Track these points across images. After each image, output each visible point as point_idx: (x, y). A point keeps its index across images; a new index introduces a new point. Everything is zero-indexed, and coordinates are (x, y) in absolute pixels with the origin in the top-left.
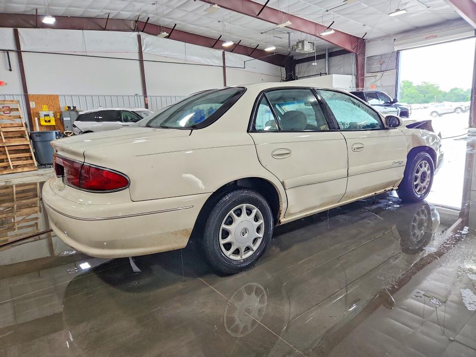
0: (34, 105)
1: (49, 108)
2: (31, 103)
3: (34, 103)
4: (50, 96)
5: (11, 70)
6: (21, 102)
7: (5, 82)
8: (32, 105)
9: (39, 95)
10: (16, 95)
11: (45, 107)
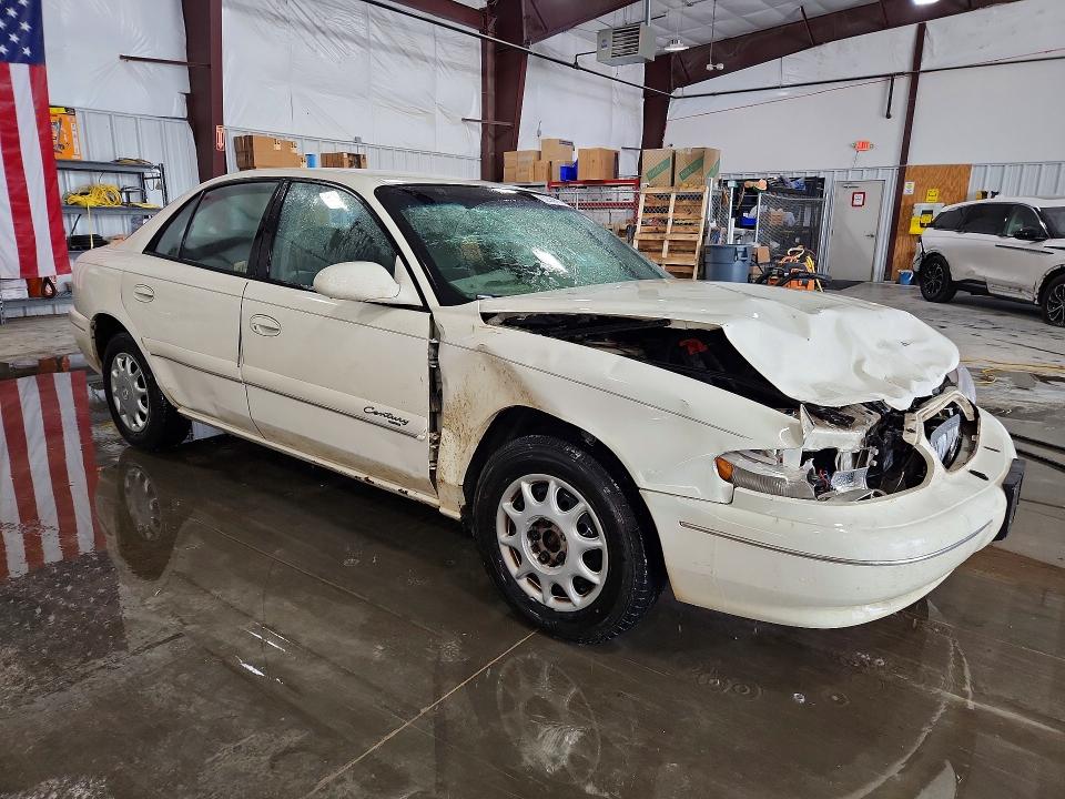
0: (912, 189)
1: (941, 194)
2: (906, 184)
3: (913, 184)
4: (951, 167)
5: (888, 116)
6: (888, 184)
7: (872, 141)
8: (909, 188)
9: (929, 167)
10: (884, 168)
11: (933, 193)
